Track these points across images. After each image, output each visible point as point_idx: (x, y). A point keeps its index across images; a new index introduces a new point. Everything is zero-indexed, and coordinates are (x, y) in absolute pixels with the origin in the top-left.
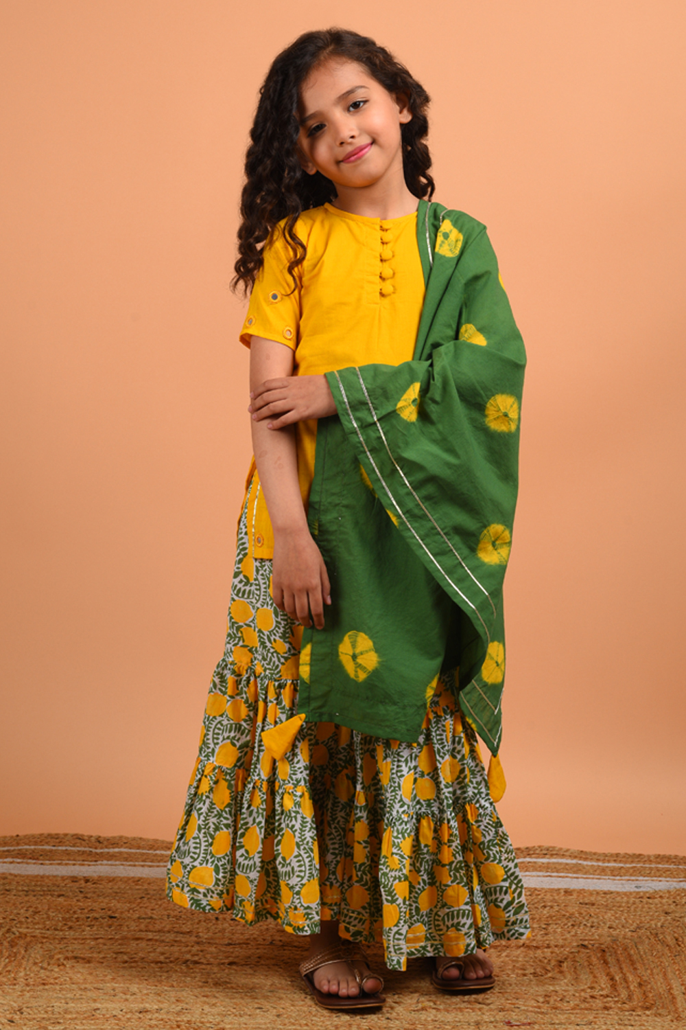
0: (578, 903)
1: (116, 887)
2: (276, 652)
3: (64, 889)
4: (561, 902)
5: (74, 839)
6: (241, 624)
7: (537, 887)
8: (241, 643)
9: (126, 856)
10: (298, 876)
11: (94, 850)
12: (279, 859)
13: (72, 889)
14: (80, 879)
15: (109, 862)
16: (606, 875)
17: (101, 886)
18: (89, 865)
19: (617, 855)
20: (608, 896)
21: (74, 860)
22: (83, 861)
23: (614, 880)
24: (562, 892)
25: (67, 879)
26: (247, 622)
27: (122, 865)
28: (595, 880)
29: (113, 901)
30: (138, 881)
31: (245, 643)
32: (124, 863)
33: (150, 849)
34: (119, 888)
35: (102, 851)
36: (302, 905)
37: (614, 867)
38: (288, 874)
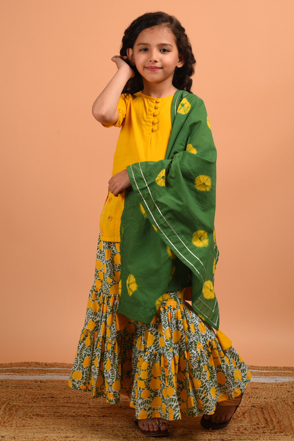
0: (251, 388)
1: (54, 384)
2: (107, 282)
3: (32, 385)
5: (35, 364)
6: (98, 270)
8: (98, 278)
9: (58, 371)
10: (111, 378)
11: (44, 369)
12: (105, 371)
13: (35, 386)
14: (39, 381)
15: (51, 374)
16: (262, 376)
17: (47, 384)
18: (42, 375)
19: (267, 367)
20: (264, 385)
21: (36, 373)
22: (40, 373)
23: (266, 378)
25: (33, 381)
26: (100, 269)
27: (56, 375)
28: (258, 378)
29: (53, 390)
30: (63, 381)
31: (99, 278)
32: (57, 374)
33: (68, 368)
34: (55, 385)
35: (47, 369)
36: (112, 391)
37: (266, 372)
38: (107, 377)
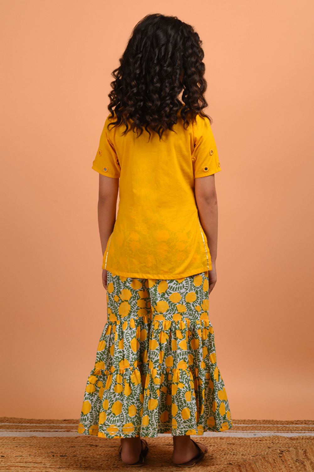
0: (227, 443)
4: (218, 443)
7: (207, 437)
16: (239, 430)
19: (245, 421)
20: (241, 440)
23: (244, 432)
24: (219, 438)
28: (234, 433)
37: (243, 426)
